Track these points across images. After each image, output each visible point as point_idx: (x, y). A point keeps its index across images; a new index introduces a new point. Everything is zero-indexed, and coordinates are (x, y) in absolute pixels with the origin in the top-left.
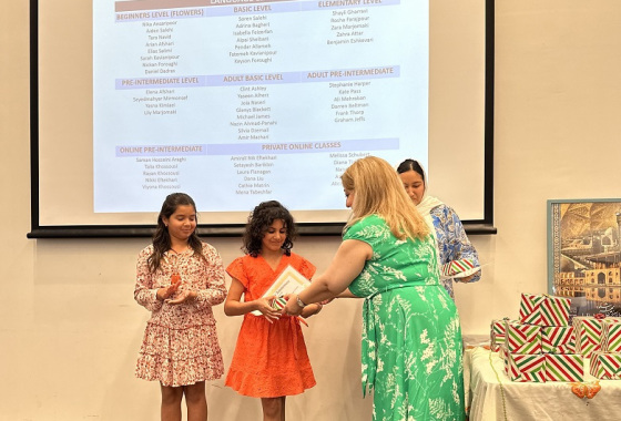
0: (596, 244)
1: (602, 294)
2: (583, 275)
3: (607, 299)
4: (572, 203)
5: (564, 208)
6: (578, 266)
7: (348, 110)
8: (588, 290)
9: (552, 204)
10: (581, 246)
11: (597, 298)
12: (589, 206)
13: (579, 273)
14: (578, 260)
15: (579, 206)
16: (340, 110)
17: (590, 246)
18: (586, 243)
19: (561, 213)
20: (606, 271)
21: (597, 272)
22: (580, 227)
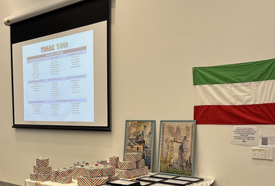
0: (137, 136)
2: (133, 147)
4: (132, 121)
5: (130, 123)
6: (132, 144)
7: (75, 89)
9: (127, 121)
10: (133, 137)
12: (136, 122)
13: (132, 147)
14: (132, 142)
15: (134, 122)
16: (74, 89)
18: (135, 136)
19: (129, 125)
20: (139, 146)
21: (137, 146)
22: (134, 130)
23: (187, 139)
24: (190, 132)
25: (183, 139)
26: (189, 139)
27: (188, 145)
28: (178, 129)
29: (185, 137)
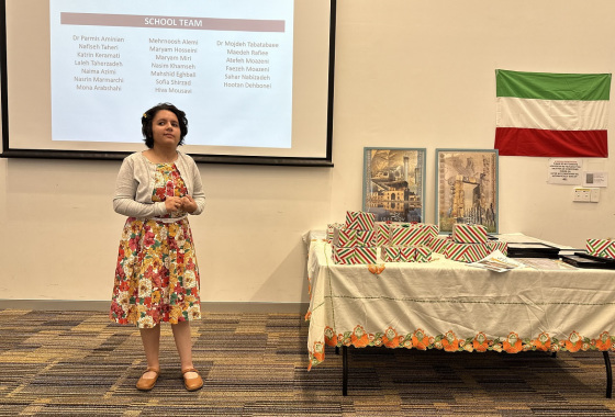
0: (391, 175)
1: (393, 206)
2: (383, 195)
3: (396, 209)
4: (378, 149)
5: (374, 152)
6: (380, 189)
8: (385, 204)
9: (367, 150)
10: (383, 176)
11: (390, 208)
12: (388, 152)
13: (380, 193)
14: (380, 185)
15: (382, 151)
17: (387, 177)
18: (385, 174)
19: (372, 155)
20: (396, 192)
21: (391, 193)
22: (382, 165)
23: (486, 177)
24: (490, 168)
25: (479, 177)
26: (489, 177)
27: (487, 187)
28: (470, 162)
29: (483, 176)
